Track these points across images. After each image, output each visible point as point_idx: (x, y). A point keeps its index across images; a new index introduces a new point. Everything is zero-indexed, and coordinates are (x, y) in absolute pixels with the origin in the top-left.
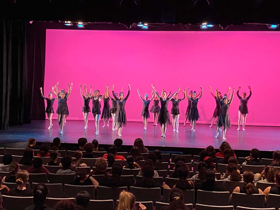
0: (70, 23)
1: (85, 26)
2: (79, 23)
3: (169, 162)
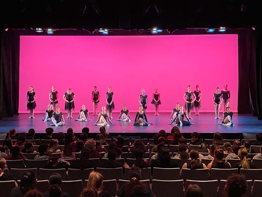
0: (41, 30)
1: (54, 32)
2: (49, 30)
3: (129, 145)
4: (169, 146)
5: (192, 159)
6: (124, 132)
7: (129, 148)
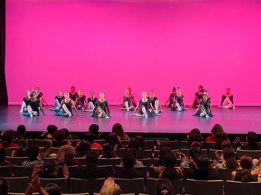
3: (153, 149)
4: (208, 151)
5: (244, 168)
6: (146, 132)
7: (153, 152)
